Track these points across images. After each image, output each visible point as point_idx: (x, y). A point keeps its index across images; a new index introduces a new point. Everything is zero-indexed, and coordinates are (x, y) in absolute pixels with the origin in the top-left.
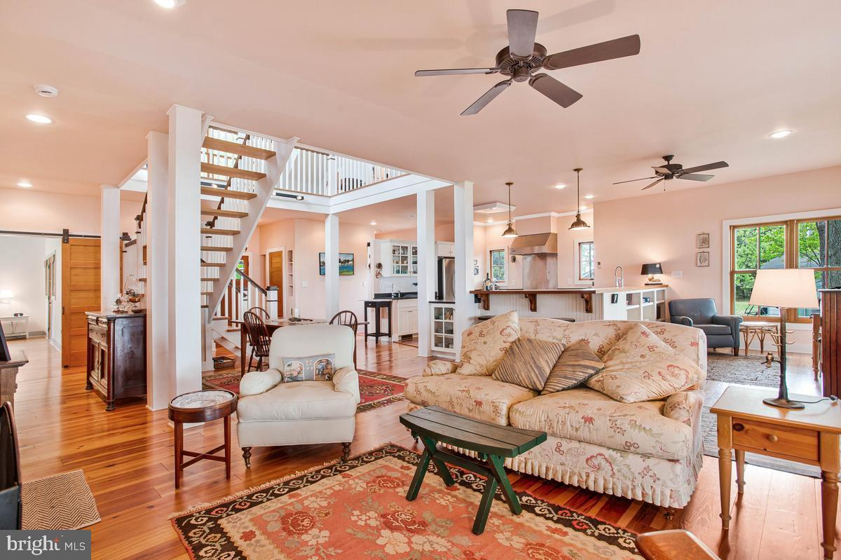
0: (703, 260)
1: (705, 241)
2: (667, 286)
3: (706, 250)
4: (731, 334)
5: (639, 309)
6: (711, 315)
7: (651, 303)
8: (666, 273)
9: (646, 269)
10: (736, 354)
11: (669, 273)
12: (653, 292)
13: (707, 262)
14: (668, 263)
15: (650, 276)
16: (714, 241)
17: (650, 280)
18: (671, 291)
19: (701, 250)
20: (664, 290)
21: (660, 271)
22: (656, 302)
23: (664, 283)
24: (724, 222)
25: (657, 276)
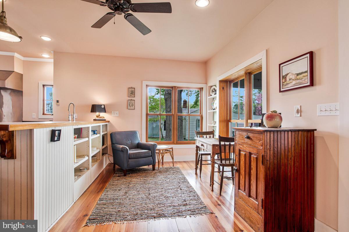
0: (131, 105)
1: (132, 92)
2: (109, 122)
3: (133, 99)
4: (151, 156)
5: (88, 141)
6: (137, 142)
7: (98, 135)
8: (108, 112)
9: (95, 108)
10: (154, 169)
11: (110, 113)
12: (99, 126)
13: (133, 106)
14: (110, 105)
15: (97, 113)
16: (137, 93)
17: (97, 117)
18: (112, 125)
19: (130, 98)
20: (107, 125)
21: (104, 110)
22: (102, 134)
23: (107, 119)
24: (143, 81)
25: (102, 114)
